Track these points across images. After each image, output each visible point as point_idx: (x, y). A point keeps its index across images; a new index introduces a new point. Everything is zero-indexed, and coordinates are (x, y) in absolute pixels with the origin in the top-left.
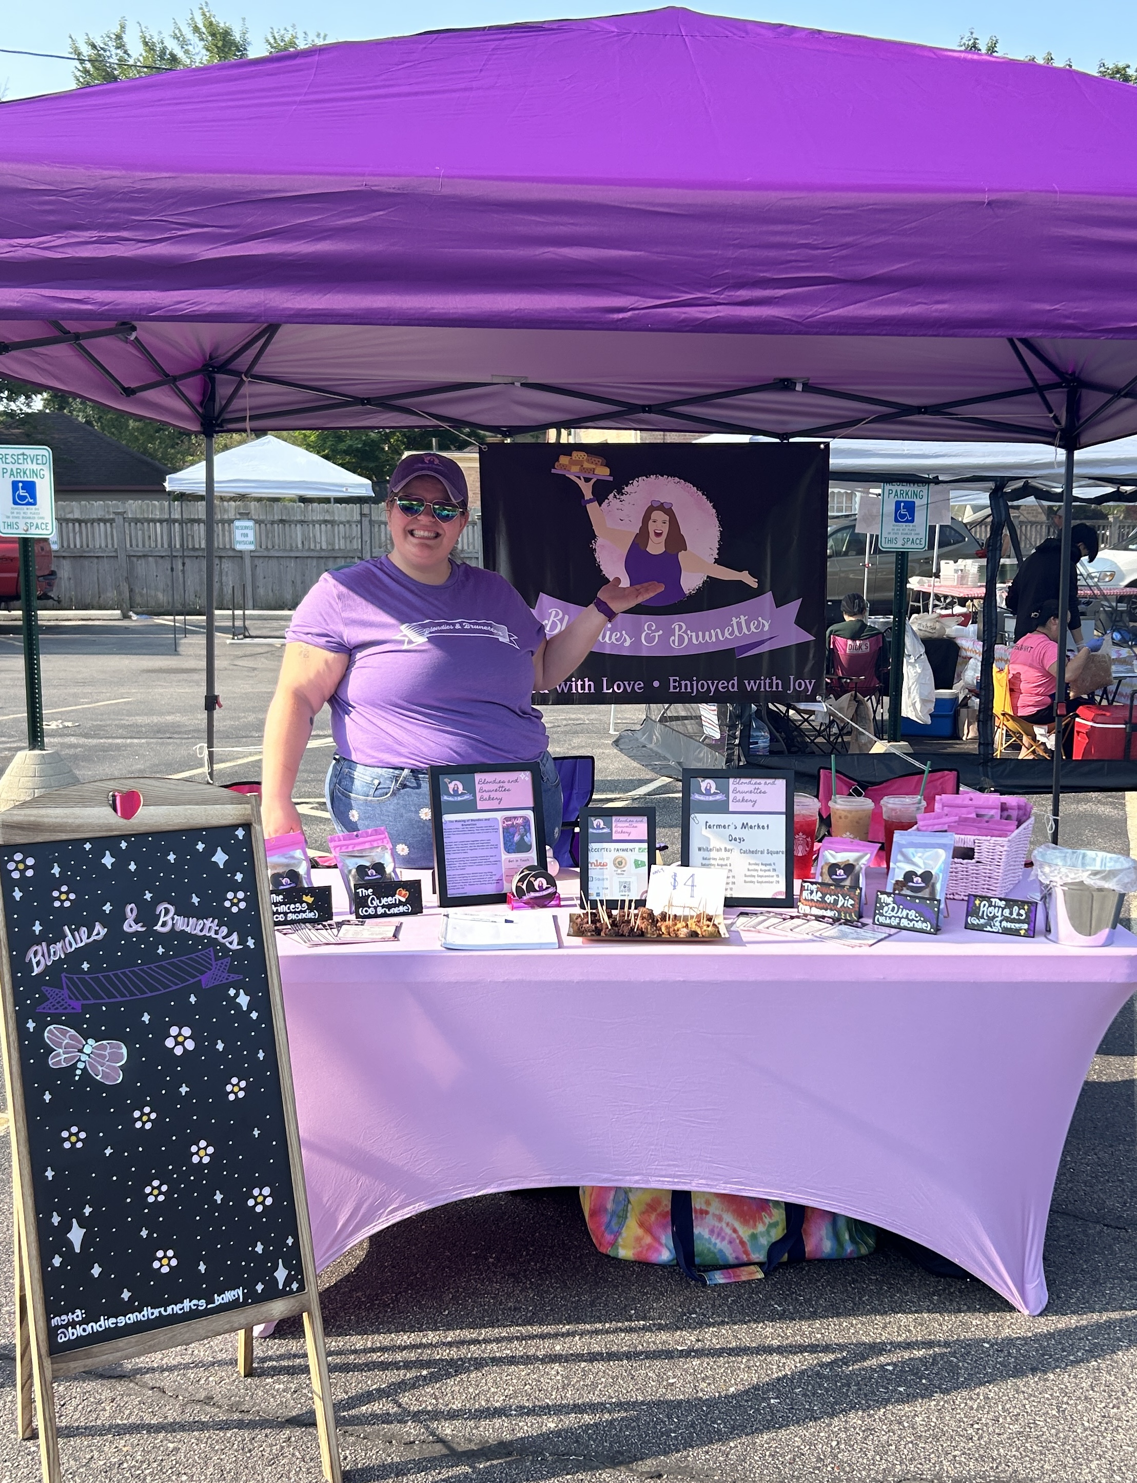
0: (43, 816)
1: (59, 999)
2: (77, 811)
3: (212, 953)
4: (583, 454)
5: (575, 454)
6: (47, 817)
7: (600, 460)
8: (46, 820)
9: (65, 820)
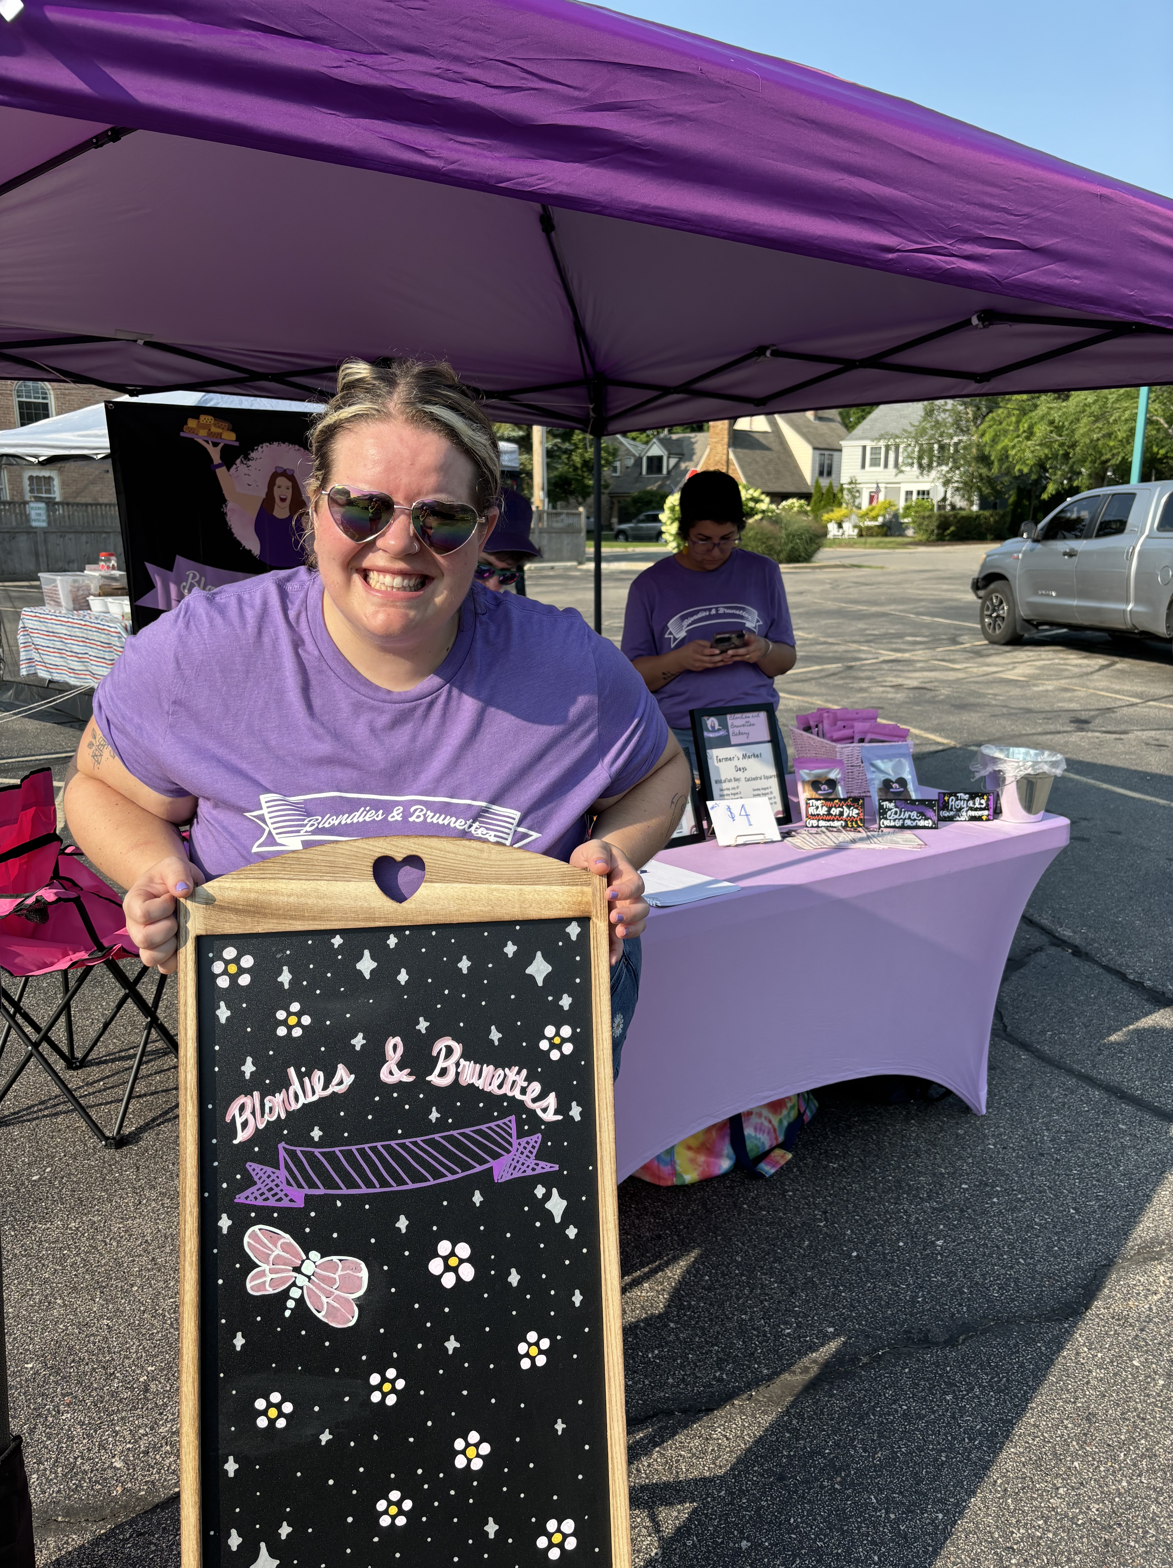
0: (269, 893)
1: (272, 1185)
2: (323, 886)
3: (513, 1125)
4: (210, 418)
5: (202, 417)
6: (276, 893)
7: (226, 425)
8: (273, 899)
9: (303, 900)
